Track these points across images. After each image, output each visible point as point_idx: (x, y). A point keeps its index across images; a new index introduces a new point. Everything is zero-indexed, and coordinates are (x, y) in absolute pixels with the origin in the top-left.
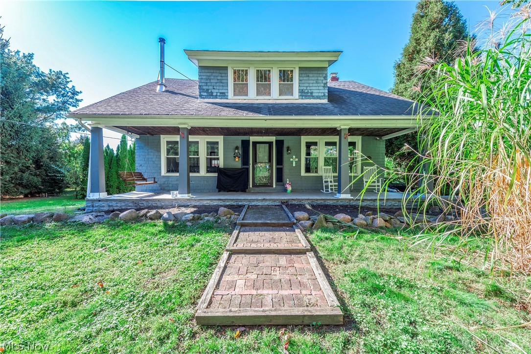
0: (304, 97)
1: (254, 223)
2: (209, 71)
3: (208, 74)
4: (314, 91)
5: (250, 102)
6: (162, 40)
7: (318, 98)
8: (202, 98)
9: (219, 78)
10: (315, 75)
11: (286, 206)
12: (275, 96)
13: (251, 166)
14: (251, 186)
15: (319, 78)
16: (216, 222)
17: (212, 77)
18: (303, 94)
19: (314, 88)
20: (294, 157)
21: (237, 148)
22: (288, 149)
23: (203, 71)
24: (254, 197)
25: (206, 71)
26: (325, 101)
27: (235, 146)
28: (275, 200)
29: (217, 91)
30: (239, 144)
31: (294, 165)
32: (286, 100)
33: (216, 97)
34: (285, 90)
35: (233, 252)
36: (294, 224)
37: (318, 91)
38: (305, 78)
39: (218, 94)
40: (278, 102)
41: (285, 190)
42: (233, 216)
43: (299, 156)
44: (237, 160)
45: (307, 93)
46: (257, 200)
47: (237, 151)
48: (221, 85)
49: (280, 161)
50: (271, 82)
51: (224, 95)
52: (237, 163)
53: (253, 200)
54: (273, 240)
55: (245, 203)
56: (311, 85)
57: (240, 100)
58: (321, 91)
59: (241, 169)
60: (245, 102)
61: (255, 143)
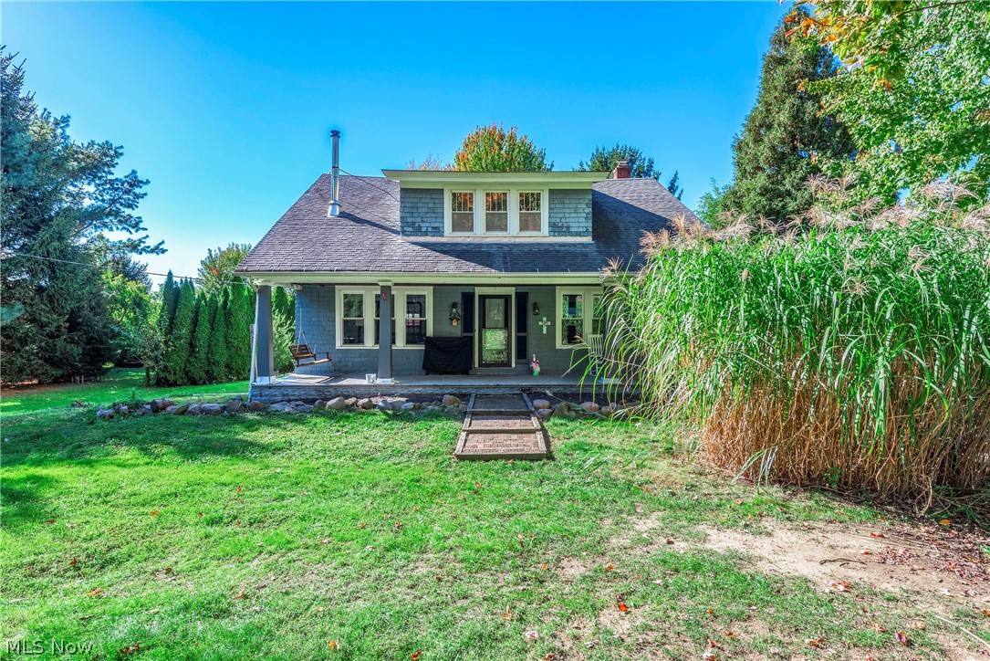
0: (556, 234)
1: (486, 412)
2: (416, 195)
3: (415, 200)
4: (572, 225)
5: (477, 241)
6: (335, 134)
7: (578, 234)
8: (405, 235)
9: (431, 205)
10: (574, 201)
11: (528, 395)
12: (513, 233)
13: (477, 332)
14: (477, 365)
15: (579, 206)
16: (443, 411)
17: (420, 205)
18: (555, 229)
19: (571, 220)
20: (545, 319)
21: (454, 305)
22: (535, 306)
23: (407, 195)
24: (483, 383)
25: (412, 195)
26: (588, 239)
27: (451, 301)
28: (512, 387)
29: (428, 225)
30: (458, 299)
31: (545, 332)
32: (530, 237)
33: (426, 234)
34: (528, 223)
35: (469, 432)
36: (532, 412)
37: (577, 225)
38: (557, 206)
39: (430, 229)
40: (518, 240)
41: (531, 371)
42: (461, 406)
43: (552, 318)
44: (455, 324)
45: (562, 227)
46: (488, 387)
47: (454, 310)
48: (434, 215)
49: (522, 326)
50: (508, 211)
51: (438, 231)
52: (455, 329)
53: (483, 387)
54: (507, 425)
55: (470, 391)
56: (567, 215)
57: (462, 237)
58: (582, 225)
59: (461, 338)
60: (469, 240)
61: (483, 298)
